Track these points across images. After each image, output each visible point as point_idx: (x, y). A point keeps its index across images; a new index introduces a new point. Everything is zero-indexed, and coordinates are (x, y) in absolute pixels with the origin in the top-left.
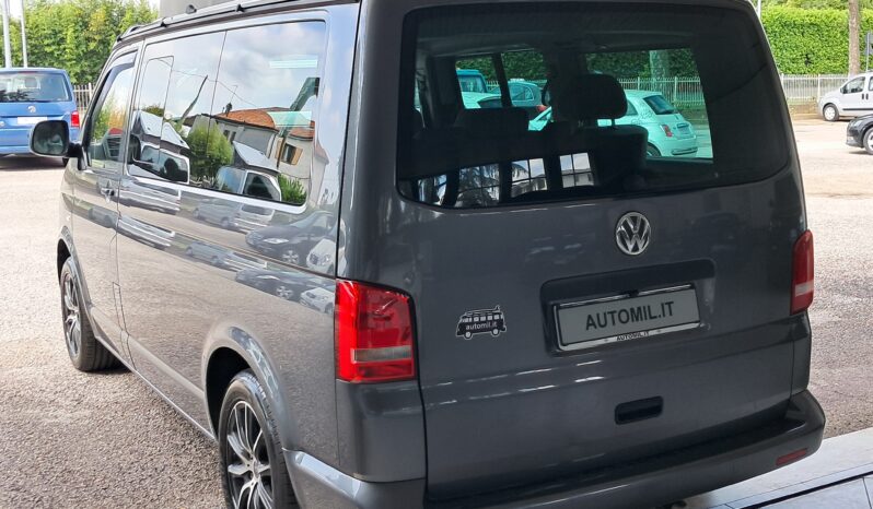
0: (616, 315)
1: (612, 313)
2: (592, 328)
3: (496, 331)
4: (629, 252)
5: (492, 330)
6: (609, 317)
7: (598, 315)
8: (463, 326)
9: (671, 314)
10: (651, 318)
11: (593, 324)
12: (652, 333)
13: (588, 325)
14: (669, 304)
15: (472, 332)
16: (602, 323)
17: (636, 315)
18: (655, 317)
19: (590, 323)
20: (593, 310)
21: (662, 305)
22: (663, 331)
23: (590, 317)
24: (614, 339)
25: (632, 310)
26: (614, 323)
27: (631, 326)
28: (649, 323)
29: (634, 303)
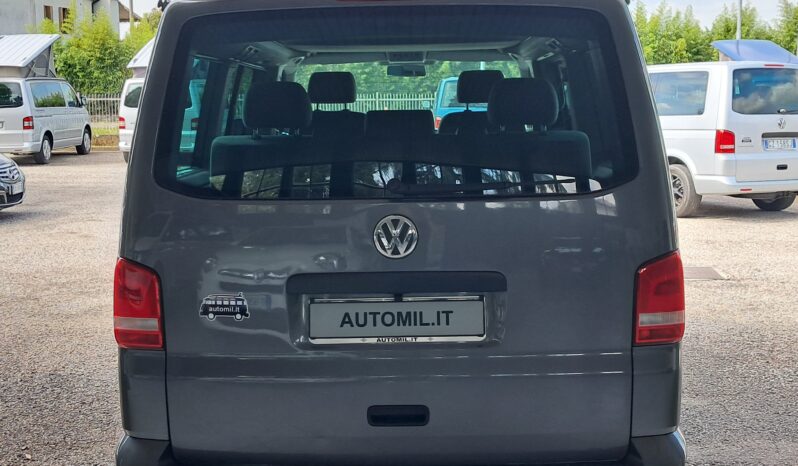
0: (379, 317)
1: (375, 314)
2: (347, 326)
3: (239, 316)
4: (389, 254)
5: (235, 314)
6: (370, 318)
7: (357, 314)
8: (206, 307)
9: (448, 323)
10: (422, 324)
11: (350, 322)
12: (420, 340)
13: (343, 322)
14: (447, 313)
15: (215, 313)
16: (361, 322)
17: (404, 319)
18: (427, 324)
19: (346, 320)
20: (352, 309)
21: (438, 313)
22: (435, 339)
23: (347, 315)
24: (374, 341)
25: (399, 314)
26: (375, 325)
27: (396, 329)
28: (419, 329)
29: (395, 308)
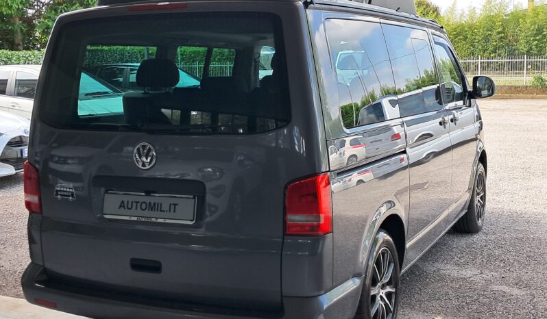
0: (139, 205)
1: (137, 202)
2: (122, 208)
3: (71, 198)
4: (140, 167)
6: (134, 204)
7: (128, 202)
8: (57, 191)
9: (174, 211)
10: (161, 211)
11: (124, 206)
12: (159, 220)
13: (120, 206)
14: (175, 205)
15: (61, 195)
16: (130, 206)
17: (152, 207)
18: (164, 211)
19: (122, 205)
20: (125, 199)
21: (170, 205)
22: (168, 221)
23: (123, 202)
24: (135, 219)
25: (150, 203)
26: (136, 209)
27: (147, 213)
28: (158, 214)
29: (148, 199)
